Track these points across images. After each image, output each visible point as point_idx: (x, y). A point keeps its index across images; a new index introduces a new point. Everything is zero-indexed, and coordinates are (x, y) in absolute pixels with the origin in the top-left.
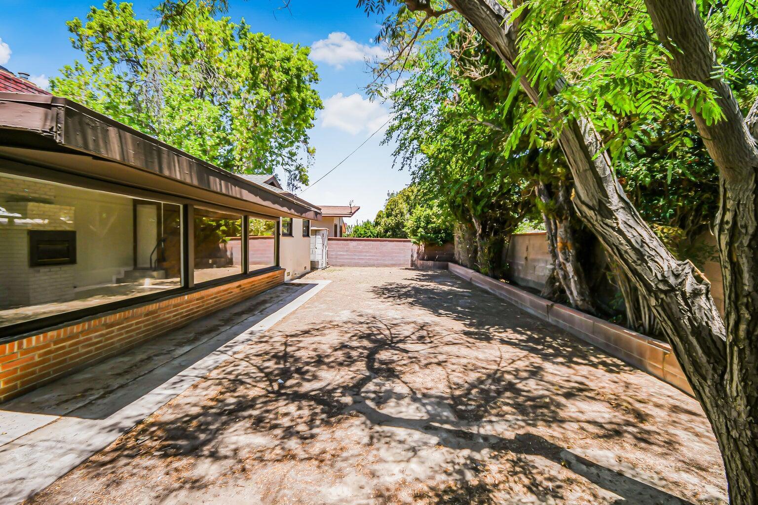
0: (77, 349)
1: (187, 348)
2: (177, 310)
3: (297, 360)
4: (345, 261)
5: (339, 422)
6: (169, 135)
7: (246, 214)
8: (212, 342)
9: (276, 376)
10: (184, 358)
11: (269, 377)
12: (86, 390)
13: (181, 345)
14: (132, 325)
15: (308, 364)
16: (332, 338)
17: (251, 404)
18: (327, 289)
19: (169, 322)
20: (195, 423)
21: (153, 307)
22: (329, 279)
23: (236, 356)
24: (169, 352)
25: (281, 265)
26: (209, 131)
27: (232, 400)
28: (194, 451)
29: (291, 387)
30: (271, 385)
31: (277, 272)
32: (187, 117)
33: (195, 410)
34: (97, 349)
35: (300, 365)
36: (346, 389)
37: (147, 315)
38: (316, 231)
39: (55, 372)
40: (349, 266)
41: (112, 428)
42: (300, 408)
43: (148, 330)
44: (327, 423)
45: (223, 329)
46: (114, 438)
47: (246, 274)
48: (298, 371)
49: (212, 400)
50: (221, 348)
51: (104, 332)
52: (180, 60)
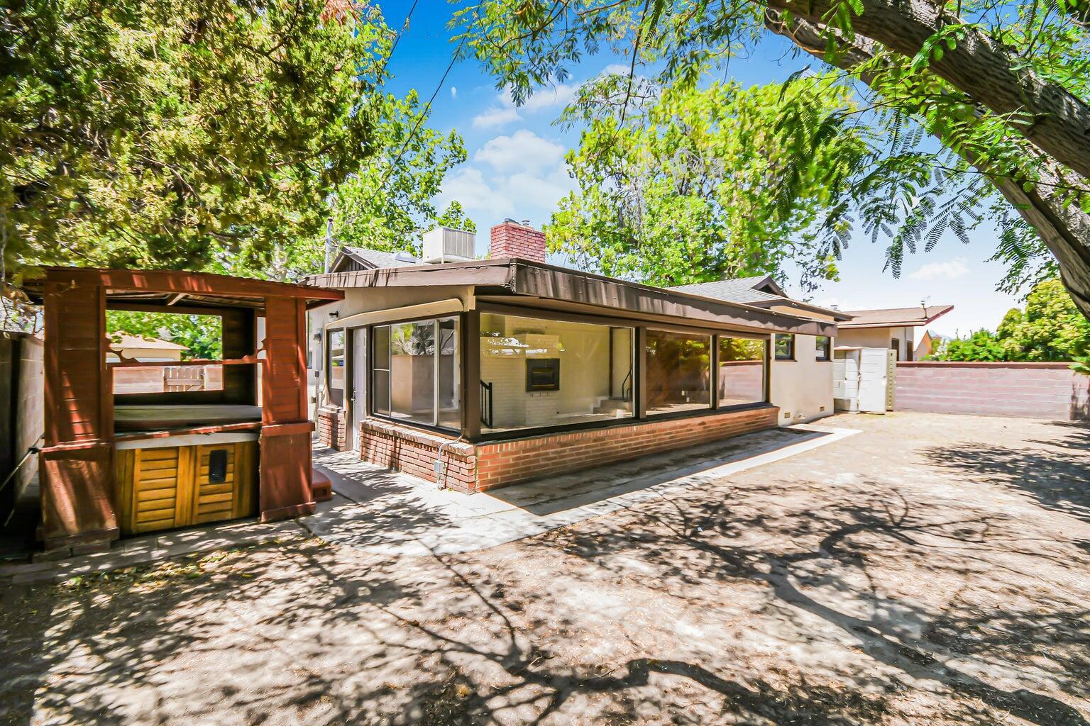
0: (538, 461)
1: (626, 480)
2: (625, 441)
3: (728, 513)
4: (907, 401)
5: (734, 582)
6: (650, 245)
7: (715, 332)
8: (652, 479)
9: (697, 523)
10: (617, 488)
11: (687, 522)
12: (540, 495)
13: (622, 476)
14: (581, 448)
15: (740, 520)
16: (798, 501)
17: (655, 539)
18: (846, 442)
19: (617, 452)
20: (599, 539)
21: (601, 433)
22: (858, 428)
23: (665, 496)
24: (609, 480)
25: (773, 401)
26: (692, 232)
27: (639, 532)
28: (589, 557)
29: (704, 537)
30: (685, 530)
31: (764, 410)
32: (668, 221)
33: (603, 531)
34: (553, 464)
35: (728, 519)
36: (769, 556)
37: (595, 441)
38: (846, 352)
39: (523, 475)
40: (915, 410)
41: (539, 525)
42: (701, 557)
43: (596, 456)
44: (720, 577)
45: (669, 469)
46: (540, 531)
47: (714, 410)
48: (723, 525)
49: (620, 526)
50: (655, 487)
51: (559, 449)
52: (662, 155)
